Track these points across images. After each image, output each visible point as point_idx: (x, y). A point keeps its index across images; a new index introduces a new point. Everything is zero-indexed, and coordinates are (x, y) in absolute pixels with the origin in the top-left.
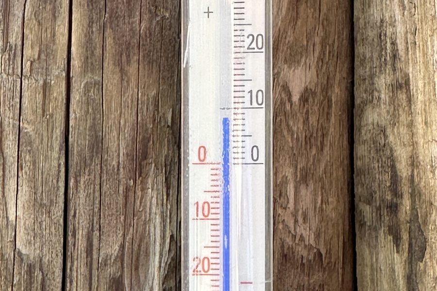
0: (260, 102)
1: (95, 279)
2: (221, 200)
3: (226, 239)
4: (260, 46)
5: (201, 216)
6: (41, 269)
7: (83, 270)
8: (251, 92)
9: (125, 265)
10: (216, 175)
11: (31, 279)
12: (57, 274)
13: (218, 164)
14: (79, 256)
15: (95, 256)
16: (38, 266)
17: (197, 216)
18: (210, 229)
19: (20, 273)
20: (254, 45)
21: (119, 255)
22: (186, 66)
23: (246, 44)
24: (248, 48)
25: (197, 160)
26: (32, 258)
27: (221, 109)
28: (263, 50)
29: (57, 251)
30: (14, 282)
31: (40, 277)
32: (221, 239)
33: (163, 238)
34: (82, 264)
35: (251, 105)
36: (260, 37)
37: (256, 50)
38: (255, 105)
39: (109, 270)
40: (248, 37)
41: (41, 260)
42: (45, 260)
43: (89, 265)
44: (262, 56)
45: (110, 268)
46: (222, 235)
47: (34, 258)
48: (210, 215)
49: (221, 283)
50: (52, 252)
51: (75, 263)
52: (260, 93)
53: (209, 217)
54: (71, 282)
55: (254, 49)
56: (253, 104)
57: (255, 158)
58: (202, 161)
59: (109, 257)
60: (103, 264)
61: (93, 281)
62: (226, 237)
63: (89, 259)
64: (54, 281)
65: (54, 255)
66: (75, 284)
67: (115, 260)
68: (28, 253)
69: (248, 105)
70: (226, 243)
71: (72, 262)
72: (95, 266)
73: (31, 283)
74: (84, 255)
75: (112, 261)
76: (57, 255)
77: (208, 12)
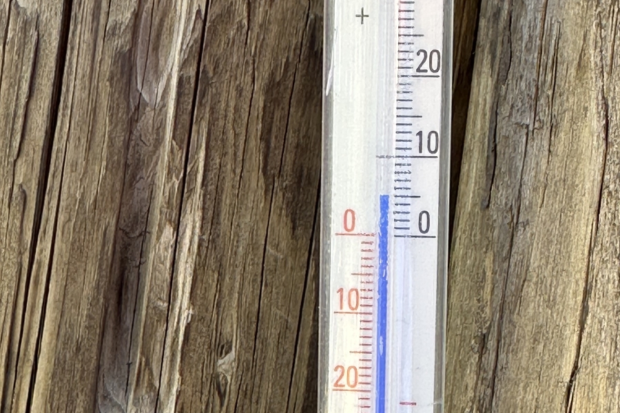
0: (433, 149)
1: (99, 49)
2: (375, 286)
3: (381, 342)
4: (435, 68)
5: (346, 308)
6: (37, 28)
7: (87, 36)
8: (420, 134)
9: (140, 40)
10: (370, 251)
11: (24, 38)
12: (53, 38)
13: (373, 235)
14: (84, 19)
15: (102, 21)
16: (34, 23)
17: (341, 308)
18: (359, 327)
19: (15, 30)
20: (426, 66)
21: (131, 25)
22: (329, 93)
23: (416, 64)
24: (418, 70)
25: (342, 230)
26: (28, 13)
27: (377, 156)
28: (440, 73)
29: (56, 8)
30: (7, 40)
31: (35, 37)
32: (373, 341)
33: (189, 13)
34: (87, 28)
35: (421, 152)
36: (435, 54)
37: (430, 73)
38: (426, 152)
39: (116, 42)
40: (418, 54)
41: (38, 17)
42: (43, 18)
43: (95, 32)
44: (438, 82)
45: (118, 39)
46: (375, 335)
47: (31, 13)
48: (359, 307)
49: (373, 403)
50: (51, 10)
51: (79, 27)
52: (433, 136)
53: (358, 311)
54: (72, 49)
55: (426, 71)
56: (423, 151)
57: (424, 229)
58: (348, 231)
59: (118, 26)
60: (110, 32)
61: (97, 52)
62: (381, 338)
63: (95, 24)
64: (50, 44)
65: (53, 12)
66: (76, 52)
67: (125, 30)
68: (25, 6)
69: (416, 152)
70: (381, 347)
71: (76, 26)
72: (101, 33)
73: (25, 43)
74: (90, 18)
75: (122, 31)
76: (56, 14)
77: (363, 16)
